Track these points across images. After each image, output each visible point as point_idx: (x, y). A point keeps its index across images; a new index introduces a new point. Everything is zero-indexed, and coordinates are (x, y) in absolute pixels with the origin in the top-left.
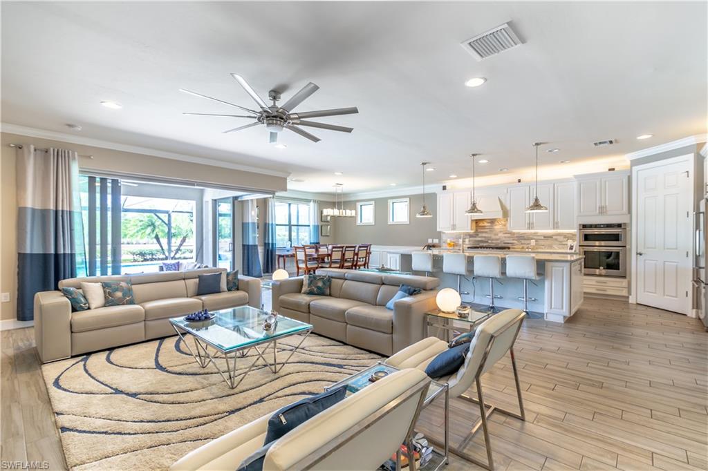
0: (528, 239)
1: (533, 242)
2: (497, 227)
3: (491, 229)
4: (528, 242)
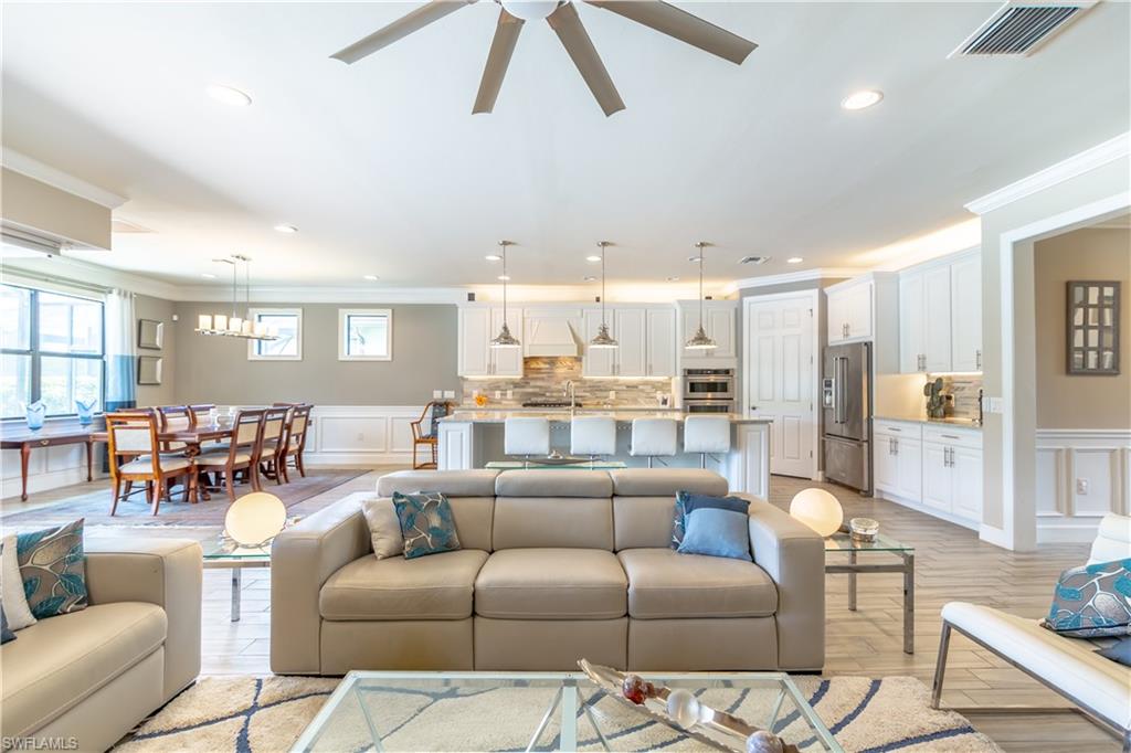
0: (606, 391)
1: (612, 395)
2: (561, 371)
3: (551, 375)
4: (605, 394)
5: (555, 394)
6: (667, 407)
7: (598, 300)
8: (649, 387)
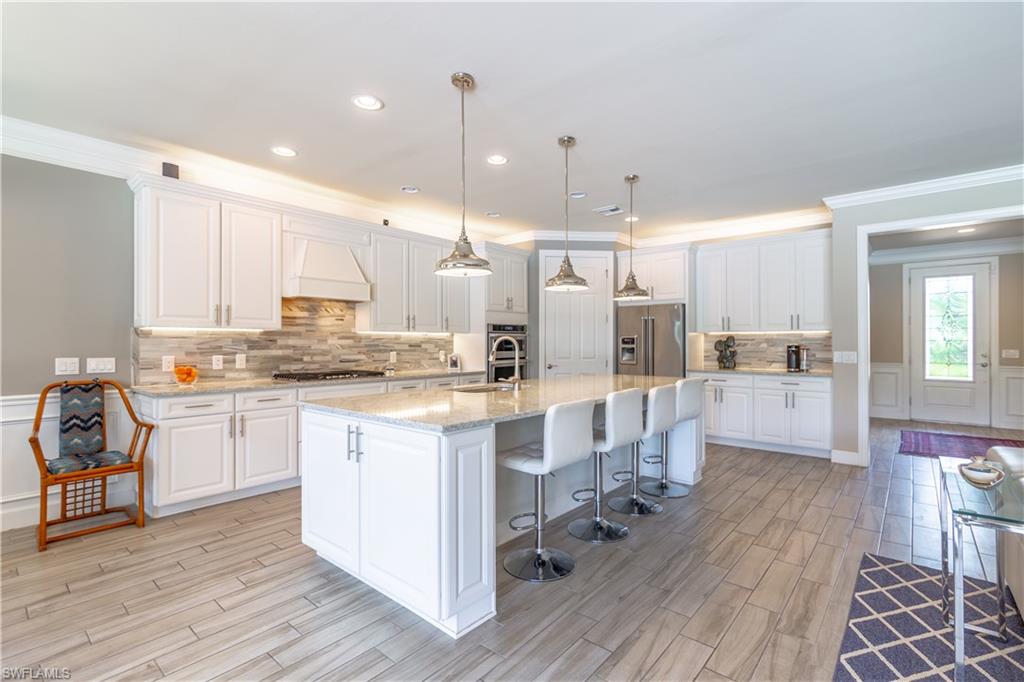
0: (385, 351)
1: (393, 356)
2: (326, 321)
3: (311, 328)
4: (383, 356)
5: (316, 358)
6: (457, 370)
7: (386, 223)
8: (433, 346)
